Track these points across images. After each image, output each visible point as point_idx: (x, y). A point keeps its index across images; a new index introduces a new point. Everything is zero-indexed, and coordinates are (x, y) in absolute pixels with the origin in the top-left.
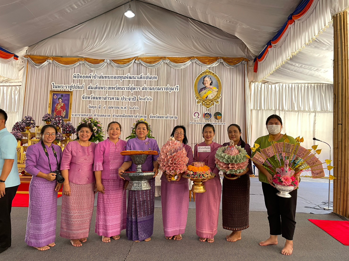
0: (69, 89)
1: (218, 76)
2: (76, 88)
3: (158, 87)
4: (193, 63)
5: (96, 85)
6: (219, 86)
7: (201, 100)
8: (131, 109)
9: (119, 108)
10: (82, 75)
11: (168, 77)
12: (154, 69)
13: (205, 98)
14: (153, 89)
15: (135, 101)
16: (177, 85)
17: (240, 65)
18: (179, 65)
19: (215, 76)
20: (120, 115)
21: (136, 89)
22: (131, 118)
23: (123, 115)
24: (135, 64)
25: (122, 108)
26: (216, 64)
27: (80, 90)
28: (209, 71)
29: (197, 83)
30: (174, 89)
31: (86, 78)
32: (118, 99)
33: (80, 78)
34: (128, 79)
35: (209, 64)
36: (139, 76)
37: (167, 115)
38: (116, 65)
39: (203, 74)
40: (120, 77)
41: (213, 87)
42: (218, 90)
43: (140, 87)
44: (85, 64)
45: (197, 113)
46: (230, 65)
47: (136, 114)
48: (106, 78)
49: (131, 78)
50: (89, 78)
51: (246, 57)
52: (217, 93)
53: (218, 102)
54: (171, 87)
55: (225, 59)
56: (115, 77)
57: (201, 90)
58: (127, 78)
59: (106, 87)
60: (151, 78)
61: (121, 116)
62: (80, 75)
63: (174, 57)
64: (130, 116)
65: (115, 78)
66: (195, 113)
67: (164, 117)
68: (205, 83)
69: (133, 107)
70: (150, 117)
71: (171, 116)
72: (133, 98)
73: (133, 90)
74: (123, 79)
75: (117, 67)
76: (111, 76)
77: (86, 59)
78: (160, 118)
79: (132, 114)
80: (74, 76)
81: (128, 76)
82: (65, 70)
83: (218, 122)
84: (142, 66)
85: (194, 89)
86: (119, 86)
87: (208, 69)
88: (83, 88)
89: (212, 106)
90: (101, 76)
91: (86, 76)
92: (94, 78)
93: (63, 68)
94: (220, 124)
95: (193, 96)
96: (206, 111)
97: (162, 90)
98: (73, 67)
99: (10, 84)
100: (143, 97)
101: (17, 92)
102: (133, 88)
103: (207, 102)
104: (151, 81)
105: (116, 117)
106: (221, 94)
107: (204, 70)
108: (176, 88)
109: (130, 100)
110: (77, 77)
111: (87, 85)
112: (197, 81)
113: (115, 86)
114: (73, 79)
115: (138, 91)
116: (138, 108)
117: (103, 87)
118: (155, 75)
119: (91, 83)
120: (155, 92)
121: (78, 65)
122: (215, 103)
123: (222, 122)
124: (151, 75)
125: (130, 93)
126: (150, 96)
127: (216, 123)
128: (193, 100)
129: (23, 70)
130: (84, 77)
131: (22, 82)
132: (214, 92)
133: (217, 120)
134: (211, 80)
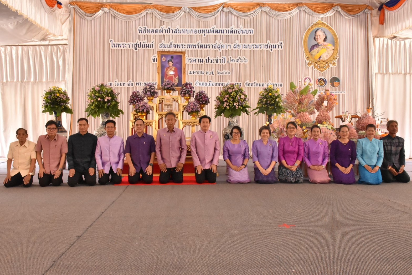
0: (134, 48)
1: (333, 29)
2: (143, 47)
3: (255, 44)
4: (300, 11)
5: (171, 42)
6: (335, 43)
7: (312, 62)
8: (220, 75)
9: (203, 74)
10: (151, 29)
11: (268, 30)
12: (249, 20)
13: (317, 58)
14: (248, 46)
15: (224, 64)
16: (280, 41)
17: (362, 15)
18: (282, 14)
19: (330, 29)
21: (225, 46)
22: (220, 87)
23: (209, 82)
24: (222, 13)
25: (207, 74)
26: (331, 13)
27: (149, 50)
28: (322, 23)
29: (307, 38)
30: (277, 47)
31: (156, 33)
32: (201, 61)
33: (148, 33)
34: (213, 33)
35: (322, 13)
36: (228, 29)
37: (268, 82)
38: (197, 14)
39: (314, 26)
40: (203, 30)
41: (328, 44)
42: (335, 48)
43: (231, 44)
44: (154, 13)
45: (309, 78)
46: (349, 14)
47: (227, 81)
48: (183, 33)
49: (218, 31)
50: (160, 33)
51: (368, 3)
52: (332, 52)
53: (334, 63)
54: (272, 44)
55: (343, 7)
56: (196, 31)
57: (313, 47)
58: (212, 32)
59: (184, 45)
60: (245, 31)
61: (206, 84)
62: (147, 29)
63: (274, 4)
64: (218, 83)
65: (196, 32)
66: (306, 79)
67: (265, 85)
68: (317, 39)
69: (222, 72)
70: (245, 85)
71: (274, 83)
72: (222, 59)
73: (222, 48)
74: (207, 33)
75: (199, 16)
76: (190, 29)
77: (155, 6)
78: (259, 86)
79: (220, 81)
80: (139, 30)
81: (213, 30)
82: (127, 22)
83: (336, 90)
84: (232, 16)
85: (304, 46)
86: (202, 43)
87: (321, 20)
88: (153, 47)
89: (327, 69)
90: (177, 30)
91: (156, 30)
92: (168, 33)
93: (123, 19)
94: (338, 93)
95: (302, 56)
96: (320, 76)
97: (261, 48)
98: (138, 17)
99: (49, 42)
100: (236, 58)
101: (60, 54)
102: (222, 45)
103: (320, 64)
104: (245, 35)
105: (200, 86)
106: (338, 53)
107: (315, 21)
108: (279, 45)
109: (218, 63)
110: (144, 31)
111: (158, 42)
112: (307, 36)
113: (197, 44)
114: (139, 34)
115: (228, 50)
116: (229, 73)
117: (180, 45)
118: (251, 28)
119: (163, 39)
120: (251, 50)
121: (144, 15)
122: (331, 65)
123: (340, 90)
124: (244, 28)
125: (217, 52)
126: (244, 56)
127: (333, 91)
128: (303, 62)
129: (67, 22)
130: (153, 31)
131: (68, 39)
132: (329, 50)
133: (333, 88)
134: (325, 35)
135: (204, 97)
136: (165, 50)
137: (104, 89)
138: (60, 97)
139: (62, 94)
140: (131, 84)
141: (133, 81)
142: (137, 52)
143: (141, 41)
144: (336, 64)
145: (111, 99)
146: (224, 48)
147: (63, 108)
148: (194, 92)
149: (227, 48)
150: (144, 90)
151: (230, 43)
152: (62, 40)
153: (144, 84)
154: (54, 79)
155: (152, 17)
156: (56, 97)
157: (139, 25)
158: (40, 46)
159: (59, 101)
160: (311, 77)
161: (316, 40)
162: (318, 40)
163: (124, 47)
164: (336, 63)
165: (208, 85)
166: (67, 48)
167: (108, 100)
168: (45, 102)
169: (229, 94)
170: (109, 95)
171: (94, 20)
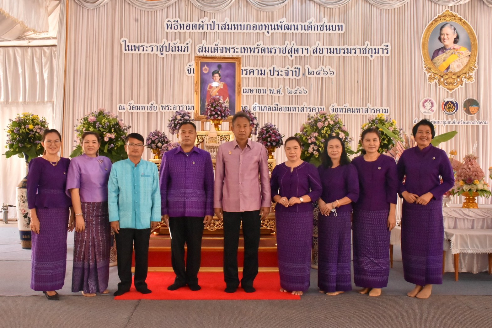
0: (159, 52)
1: (469, 24)
2: (172, 51)
3: (346, 47)
5: (216, 43)
6: (472, 45)
7: (436, 75)
8: (292, 95)
9: (265, 93)
10: (185, 24)
11: (367, 26)
12: (337, 10)
13: (443, 69)
14: (335, 51)
15: (298, 78)
16: (386, 42)
18: (390, 0)
19: (465, 23)
20: (267, 106)
21: (300, 51)
22: (292, 114)
23: (274, 106)
25: (272, 92)
27: (182, 56)
28: (451, 14)
29: (428, 39)
30: (381, 51)
31: (193, 29)
32: (262, 73)
33: (181, 29)
34: (282, 29)
36: (305, 23)
37: (366, 106)
39: (439, 19)
40: (265, 25)
41: (460, 48)
42: (471, 54)
43: (308, 47)
45: (430, 101)
47: (302, 104)
48: (235, 29)
50: (199, 29)
53: (470, 77)
54: (373, 48)
56: (255, 27)
57: (436, 53)
58: (280, 29)
59: (237, 49)
60: (331, 28)
61: (270, 109)
62: (179, 22)
64: (288, 108)
65: (255, 29)
66: (426, 101)
67: (361, 111)
68: (444, 39)
69: (295, 90)
70: (331, 111)
71: (376, 108)
72: (294, 70)
73: (295, 53)
74: (272, 30)
76: (246, 24)
78: (352, 112)
79: (292, 105)
80: (167, 24)
81: (282, 25)
82: (148, 11)
83: (472, 119)
84: (311, 3)
85: (422, 51)
86: (263, 45)
87: (450, 10)
88: (188, 51)
89: (459, 87)
90: (225, 25)
91: (192, 25)
92: (211, 29)
93: (143, 7)
94: (476, 124)
95: (420, 66)
96: (447, 97)
97: (355, 53)
98: (166, 5)
99: (29, 42)
100: (316, 69)
101: (46, 60)
102: (294, 49)
103: (448, 78)
104: (330, 34)
105: (260, 111)
106: (477, 61)
107: (440, 12)
108: (383, 49)
109: (288, 75)
110: (174, 27)
111: (196, 42)
112: (428, 35)
113: (256, 46)
114: (166, 30)
115: (305, 55)
116: (306, 92)
117: (230, 48)
118: (339, 22)
119: (204, 39)
120: (339, 57)
121: (176, 2)
122: (465, 81)
123: (480, 120)
124: (330, 21)
125: (287, 59)
126: (329, 65)
127: (468, 121)
128: (421, 75)
129: (57, 12)
130: (188, 26)
131: (58, 38)
132: (463, 57)
133: (469, 116)
134: (457, 33)
135: (274, 134)
136: (206, 55)
137: (103, 121)
138: (35, 131)
139: (38, 124)
140: (153, 108)
141: (157, 103)
142: (163, 58)
143: (170, 42)
144: (474, 79)
145: (116, 136)
146: (298, 53)
147: (40, 148)
148: (256, 125)
149: (302, 53)
150: (173, 122)
151: (307, 45)
152: (49, 38)
153: (174, 107)
154: (36, 99)
155: (187, 5)
156: (28, 131)
157: (167, 18)
158: (15, 48)
159: (33, 137)
160: (434, 99)
161: (443, 41)
162: (444, 41)
163: (143, 50)
164: (474, 76)
165: (273, 110)
166: (56, 51)
167: (110, 139)
168: (9, 138)
169: (319, 131)
170: (113, 130)
171: (98, 9)
